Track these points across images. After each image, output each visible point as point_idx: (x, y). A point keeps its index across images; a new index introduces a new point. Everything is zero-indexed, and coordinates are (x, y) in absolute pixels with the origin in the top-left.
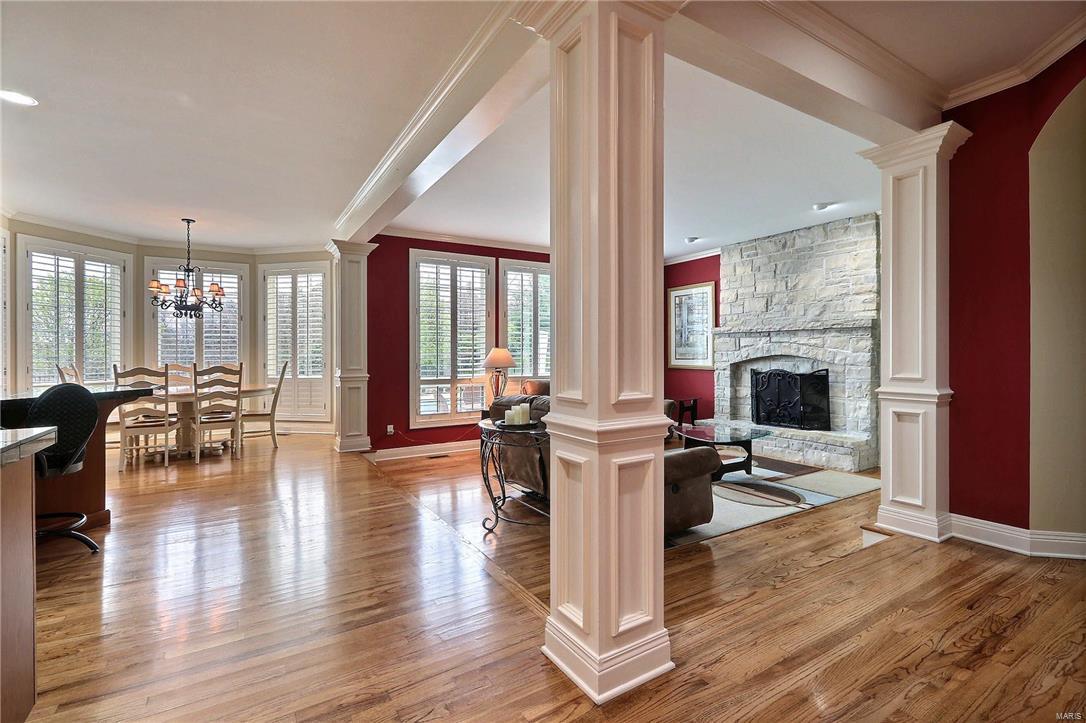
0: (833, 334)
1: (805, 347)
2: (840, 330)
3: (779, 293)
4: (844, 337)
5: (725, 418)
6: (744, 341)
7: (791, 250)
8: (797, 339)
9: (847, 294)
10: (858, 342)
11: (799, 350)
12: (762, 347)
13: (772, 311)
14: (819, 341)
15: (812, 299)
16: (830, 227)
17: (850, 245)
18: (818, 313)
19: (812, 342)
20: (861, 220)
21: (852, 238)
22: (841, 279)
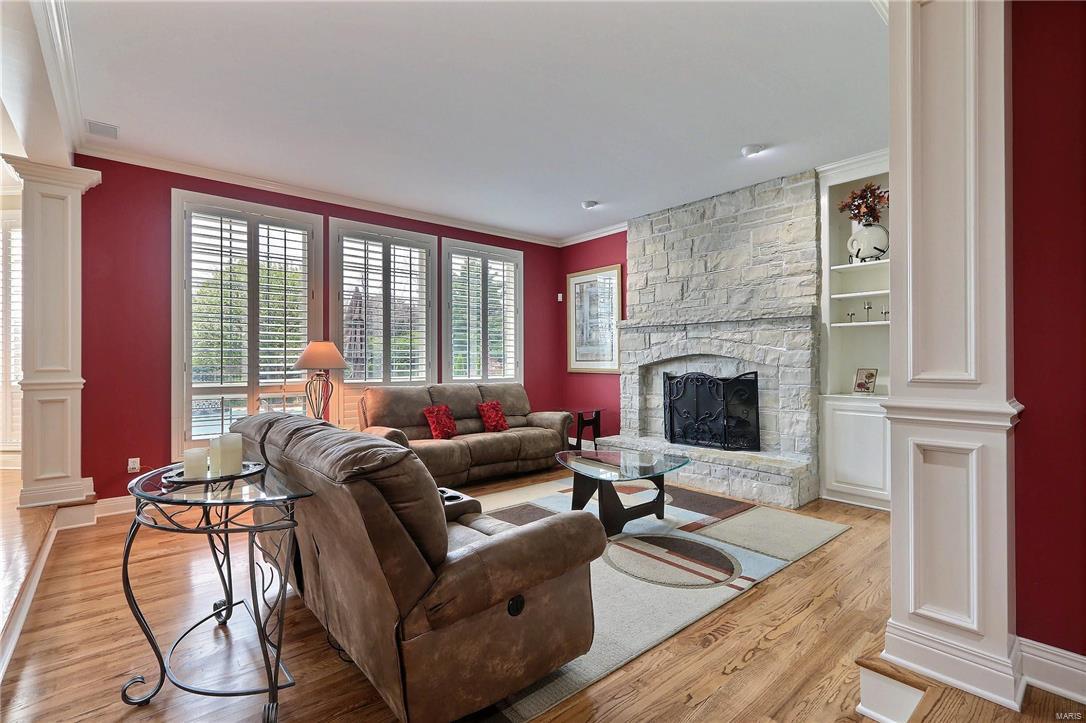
0: (763, 327)
1: (728, 344)
2: (772, 321)
3: (697, 275)
4: (778, 330)
5: (633, 434)
6: (655, 338)
7: (711, 221)
8: (719, 333)
9: (780, 275)
10: (794, 336)
11: (721, 347)
12: (676, 344)
13: (688, 299)
14: (746, 336)
15: (736, 283)
16: (758, 190)
17: (783, 212)
18: (743, 300)
19: (738, 336)
20: (796, 180)
21: (785, 202)
22: (772, 256)
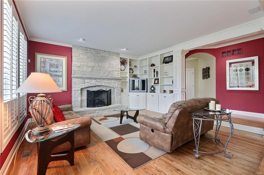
0: (113, 80)
1: (107, 83)
2: (115, 79)
3: (96, 67)
4: (116, 81)
5: (79, 108)
6: (86, 81)
7: (100, 55)
8: (104, 81)
9: (114, 71)
10: (118, 82)
11: (105, 84)
12: (93, 83)
13: (94, 72)
14: (110, 82)
15: (106, 70)
16: (111, 53)
17: (114, 59)
18: (107, 74)
19: (109, 82)
20: (116, 54)
21: (114, 57)
22: (112, 67)
